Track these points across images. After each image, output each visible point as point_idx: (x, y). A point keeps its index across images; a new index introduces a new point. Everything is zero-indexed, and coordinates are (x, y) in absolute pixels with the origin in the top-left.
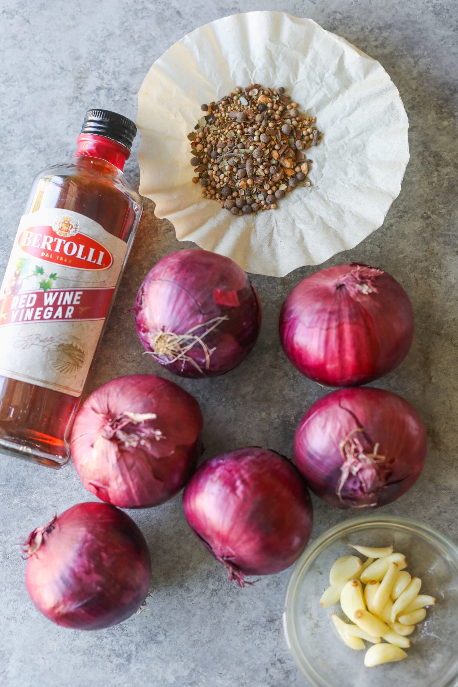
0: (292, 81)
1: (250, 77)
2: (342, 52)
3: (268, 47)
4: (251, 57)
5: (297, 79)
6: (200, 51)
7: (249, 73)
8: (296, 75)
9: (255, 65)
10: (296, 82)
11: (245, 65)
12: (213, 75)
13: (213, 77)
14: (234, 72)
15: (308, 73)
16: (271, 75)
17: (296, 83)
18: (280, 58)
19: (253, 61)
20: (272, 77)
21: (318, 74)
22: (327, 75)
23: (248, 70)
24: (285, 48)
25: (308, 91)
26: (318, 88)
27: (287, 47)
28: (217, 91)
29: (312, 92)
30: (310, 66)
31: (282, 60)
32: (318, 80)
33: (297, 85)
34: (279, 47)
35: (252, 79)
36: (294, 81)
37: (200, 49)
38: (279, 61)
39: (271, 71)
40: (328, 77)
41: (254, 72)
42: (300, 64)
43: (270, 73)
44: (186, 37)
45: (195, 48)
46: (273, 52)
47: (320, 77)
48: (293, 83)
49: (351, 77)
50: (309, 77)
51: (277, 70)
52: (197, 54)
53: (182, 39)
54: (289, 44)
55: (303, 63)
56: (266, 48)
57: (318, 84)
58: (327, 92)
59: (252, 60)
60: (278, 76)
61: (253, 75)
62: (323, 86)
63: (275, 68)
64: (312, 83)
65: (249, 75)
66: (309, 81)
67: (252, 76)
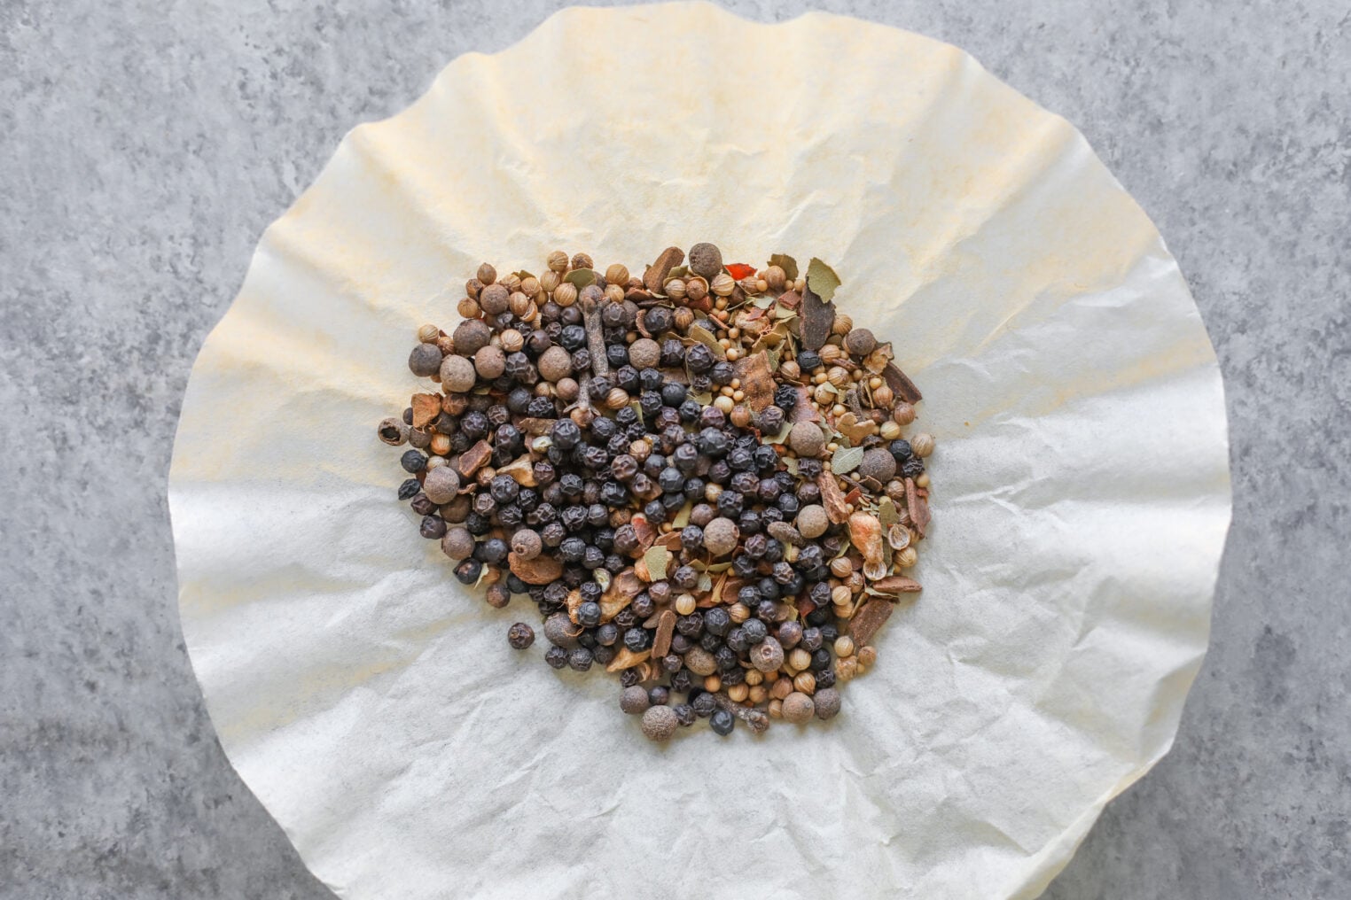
0: (959, 642)
1: (999, 491)
2: (1027, 848)
3: (1085, 570)
4: (1068, 503)
5: (964, 661)
6: (1113, 311)
7: (1013, 489)
8: (976, 660)
9: (1038, 513)
10: (953, 655)
11: (1039, 476)
12: (1022, 351)
13: (1015, 353)
14: (1027, 430)
15: (975, 707)
16: (988, 569)
17: (949, 657)
18: (1043, 612)
19: (1052, 507)
20: (982, 570)
21: (963, 741)
22: (955, 774)
23: (1023, 485)
24: (1075, 634)
25: (913, 697)
26: (916, 734)
27: (1078, 642)
28: (968, 363)
29: (907, 711)
30: (996, 718)
31: (1034, 618)
32: (943, 739)
33: (945, 659)
34: (1081, 614)
35: (989, 494)
36: (958, 650)
37: (1121, 313)
38: (1031, 605)
39: (1005, 570)
40: (945, 779)
41: (1012, 507)
42: (1013, 683)
43: (998, 566)
44: (1173, 266)
45: (1124, 296)
46: (1067, 586)
47: (953, 746)
48: (951, 644)
49: (934, 864)
50: (959, 705)
51: (1005, 591)
52: (1106, 301)
53: (1165, 248)
54: (1084, 651)
55: (1015, 693)
56: (1083, 562)
57: (930, 735)
58: (894, 765)
59: (1056, 506)
60: (984, 592)
61: (1002, 502)
62: (919, 753)
63: (1013, 584)
64: (937, 716)
65: (1006, 488)
66: (947, 704)
67: (1000, 496)
